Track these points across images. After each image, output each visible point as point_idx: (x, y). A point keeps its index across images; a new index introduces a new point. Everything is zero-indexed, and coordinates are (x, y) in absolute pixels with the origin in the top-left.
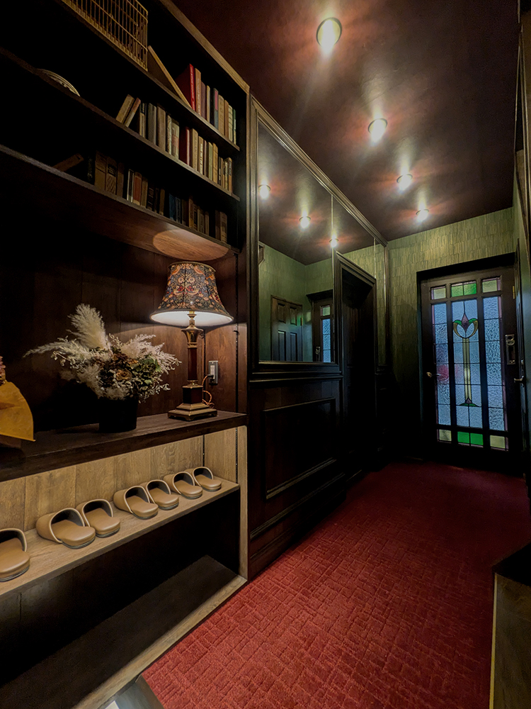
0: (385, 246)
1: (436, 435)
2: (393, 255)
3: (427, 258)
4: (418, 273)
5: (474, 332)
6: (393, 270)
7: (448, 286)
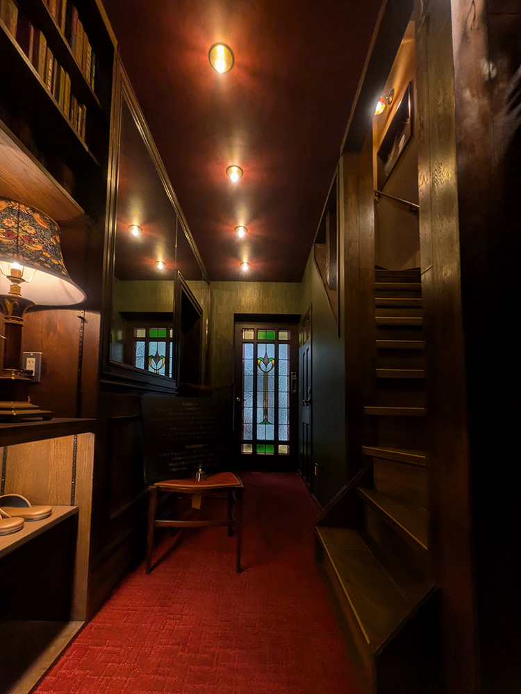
0: (209, 284)
1: (240, 448)
2: (215, 294)
3: (243, 304)
4: (235, 314)
5: (272, 368)
6: (215, 306)
7: (256, 329)
